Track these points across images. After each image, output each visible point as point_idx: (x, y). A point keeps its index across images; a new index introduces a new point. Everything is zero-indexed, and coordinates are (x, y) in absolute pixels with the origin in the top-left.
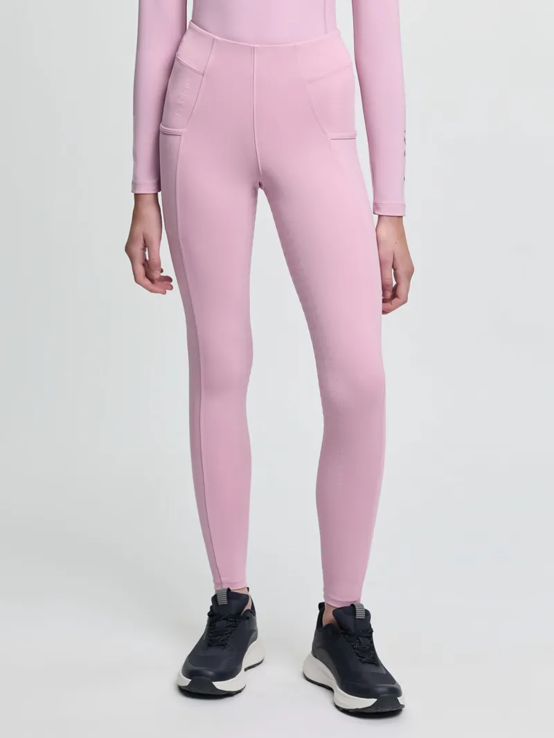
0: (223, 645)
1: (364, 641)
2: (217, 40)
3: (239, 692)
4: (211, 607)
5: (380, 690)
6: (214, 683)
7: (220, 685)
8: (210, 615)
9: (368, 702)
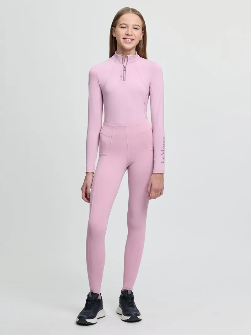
0: (90, 309)
1: (130, 301)
2: (114, 126)
3: (97, 323)
4: (87, 298)
5: (133, 314)
6: (86, 320)
7: (88, 320)
8: (86, 300)
9: (129, 318)
